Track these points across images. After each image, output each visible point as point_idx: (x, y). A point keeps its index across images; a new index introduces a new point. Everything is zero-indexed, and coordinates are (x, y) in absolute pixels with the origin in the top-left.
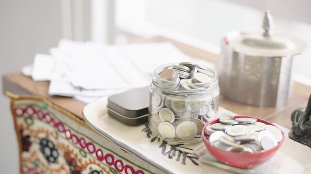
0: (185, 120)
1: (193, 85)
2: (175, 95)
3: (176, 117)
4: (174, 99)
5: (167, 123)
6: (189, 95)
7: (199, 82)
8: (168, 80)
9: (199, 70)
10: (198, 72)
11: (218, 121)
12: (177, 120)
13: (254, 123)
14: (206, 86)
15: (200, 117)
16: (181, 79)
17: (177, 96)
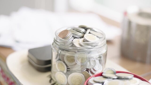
0: (75, 71)
1: (82, 44)
2: (68, 51)
3: (68, 69)
4: (67, 54)
5: (62, 73)
6: (78, 51)
7: (88, 41)
8: (63, 38)
9: (91, 32)
10: (89, 33)
11: (101, 75)
12: (69, 70)
13: (131, 79)
14: (94, 45)
15: (87, 70)
16: (75, 38)
17: (69, 52)
